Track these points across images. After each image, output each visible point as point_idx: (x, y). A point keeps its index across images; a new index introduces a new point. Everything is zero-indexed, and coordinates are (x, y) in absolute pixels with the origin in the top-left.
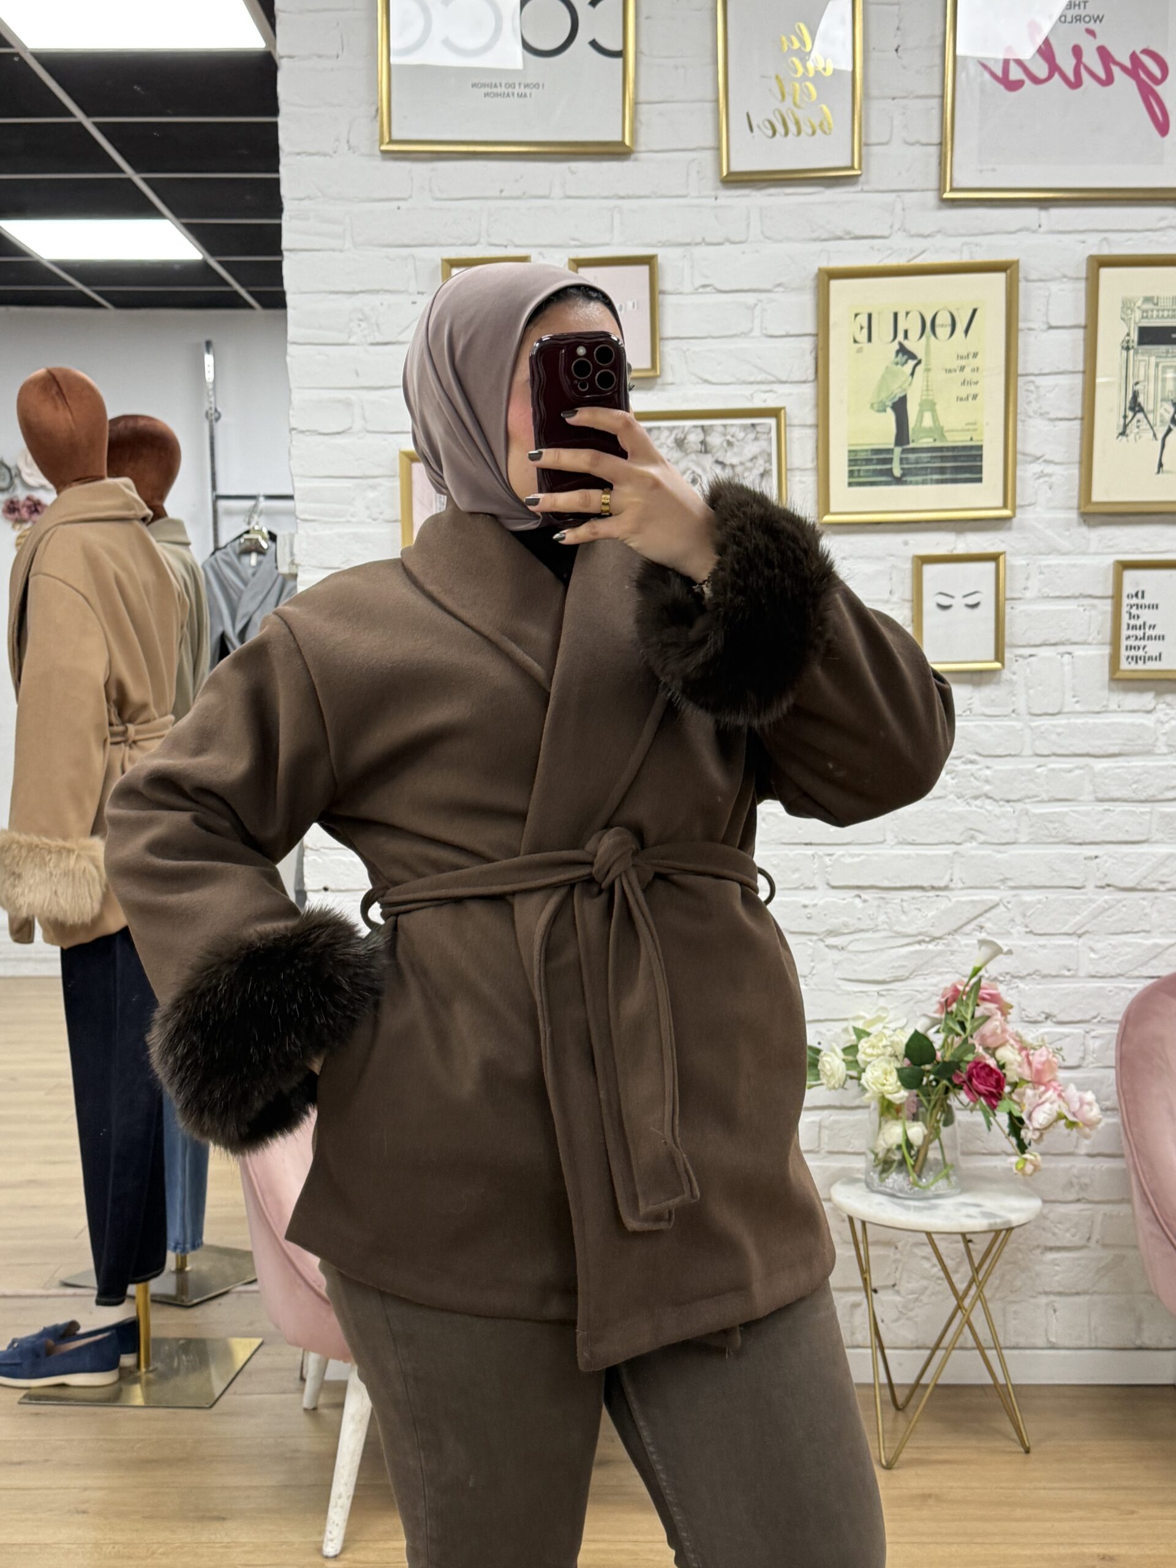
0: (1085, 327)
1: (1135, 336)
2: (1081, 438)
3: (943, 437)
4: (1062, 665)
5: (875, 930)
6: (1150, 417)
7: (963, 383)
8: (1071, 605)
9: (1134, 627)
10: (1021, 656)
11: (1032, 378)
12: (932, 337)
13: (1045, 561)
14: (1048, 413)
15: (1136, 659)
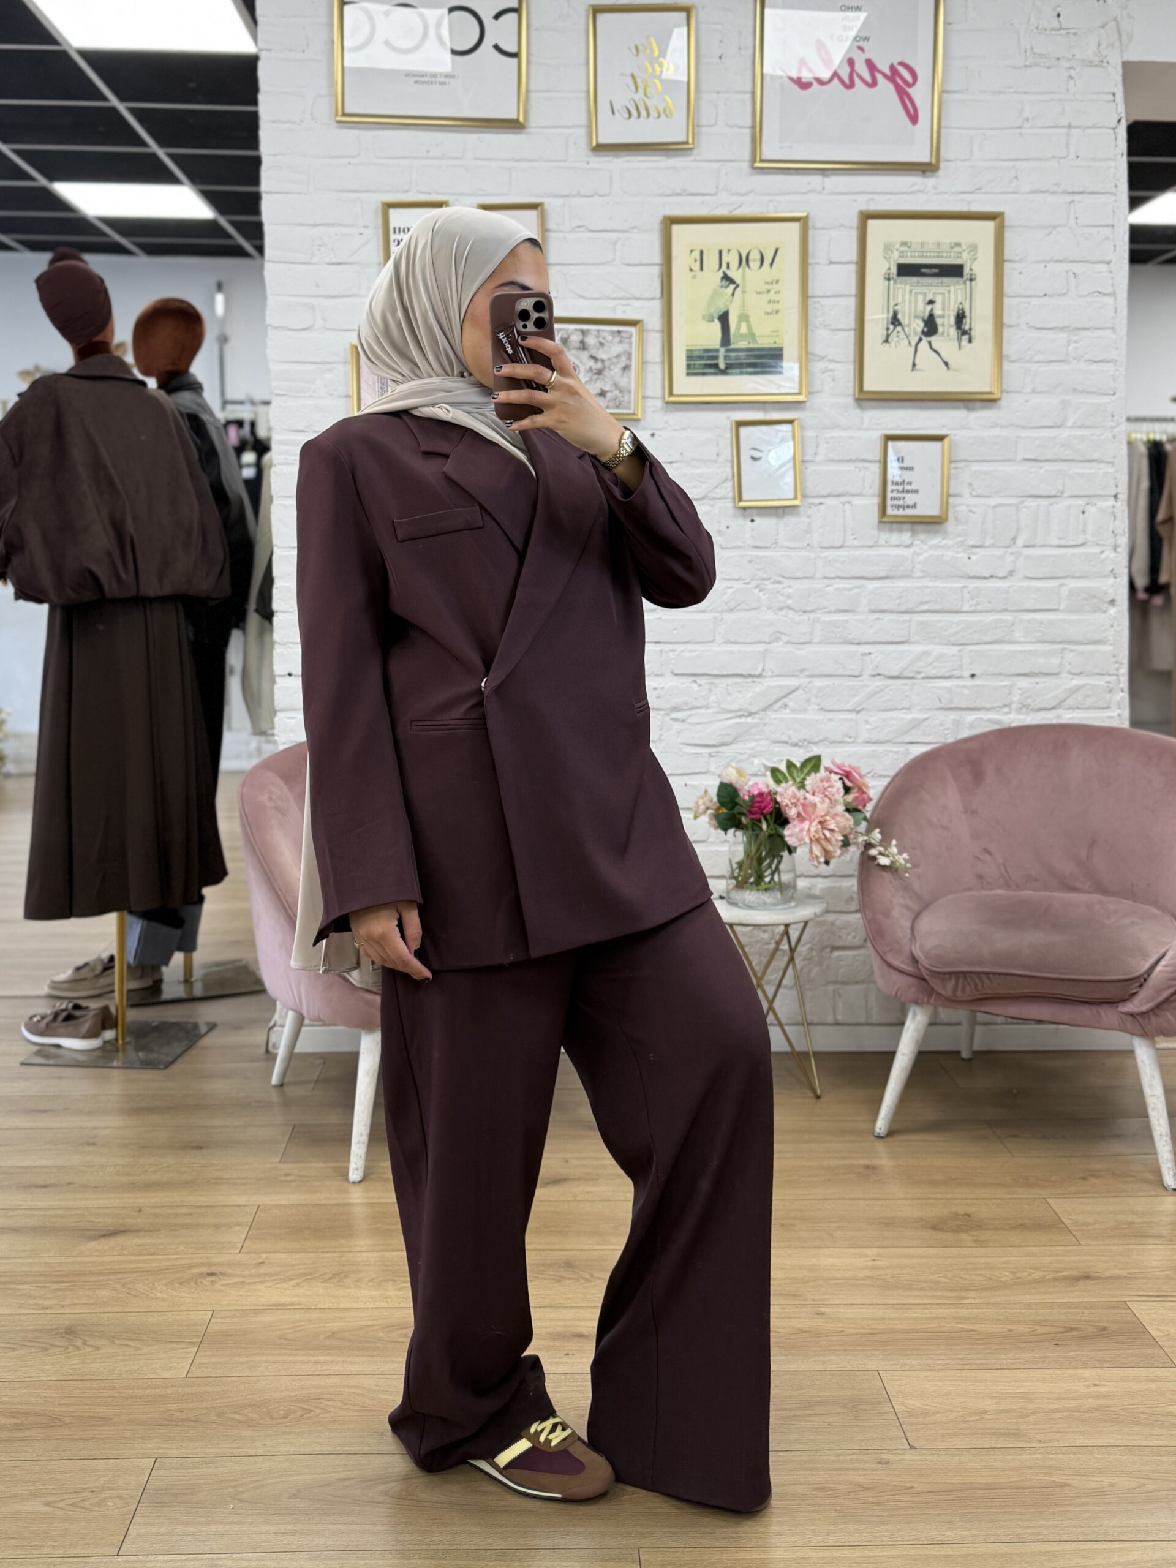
0: (857, 263)
1: (894, 270)
2: (855, 344)
3: (755, 340)
4: (844, 511)
5: (707, 707)
6: (906, 329)
7: (769, 302)
8: (850, 467)
9: (897, 484)
10: (813, 504)
11: (818, 299)
12: (747, 269)
13: (830, 434)
14: (830, 325)
15: (898, 507)
